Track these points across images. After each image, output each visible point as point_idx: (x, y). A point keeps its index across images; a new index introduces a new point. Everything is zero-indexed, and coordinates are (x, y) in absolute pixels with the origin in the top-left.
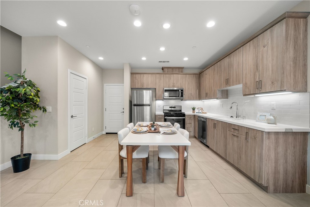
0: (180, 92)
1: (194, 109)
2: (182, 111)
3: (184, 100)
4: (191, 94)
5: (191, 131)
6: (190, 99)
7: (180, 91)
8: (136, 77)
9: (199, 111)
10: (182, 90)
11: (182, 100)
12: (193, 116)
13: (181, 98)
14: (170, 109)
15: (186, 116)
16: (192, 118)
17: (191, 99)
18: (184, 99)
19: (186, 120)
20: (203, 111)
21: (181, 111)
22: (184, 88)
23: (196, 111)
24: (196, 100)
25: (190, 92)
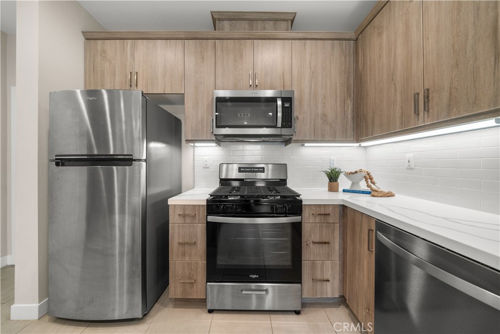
0: (280, 109)
1: (333, 177)
2: (290, 185)
3: (297, 141)
4: (324, 115)
5: (328, 275)
6: (319, 137)
7: (279, 103)
8: (104, 52)
9: (353, 184)
10: (288, 100)
11: (287, 142)
12: (337, 210)
13: (285, 131)
14: (242, 176)
15: (306, 213)
16: (335, 218)
17: (323, 136)
18: (294, 138)
19: (306, 228)
20: (373, 186)
21: (283, 182)
22: (295, 89)
23: (344, 182)
24: (344, 139)
25: (320, 111)
